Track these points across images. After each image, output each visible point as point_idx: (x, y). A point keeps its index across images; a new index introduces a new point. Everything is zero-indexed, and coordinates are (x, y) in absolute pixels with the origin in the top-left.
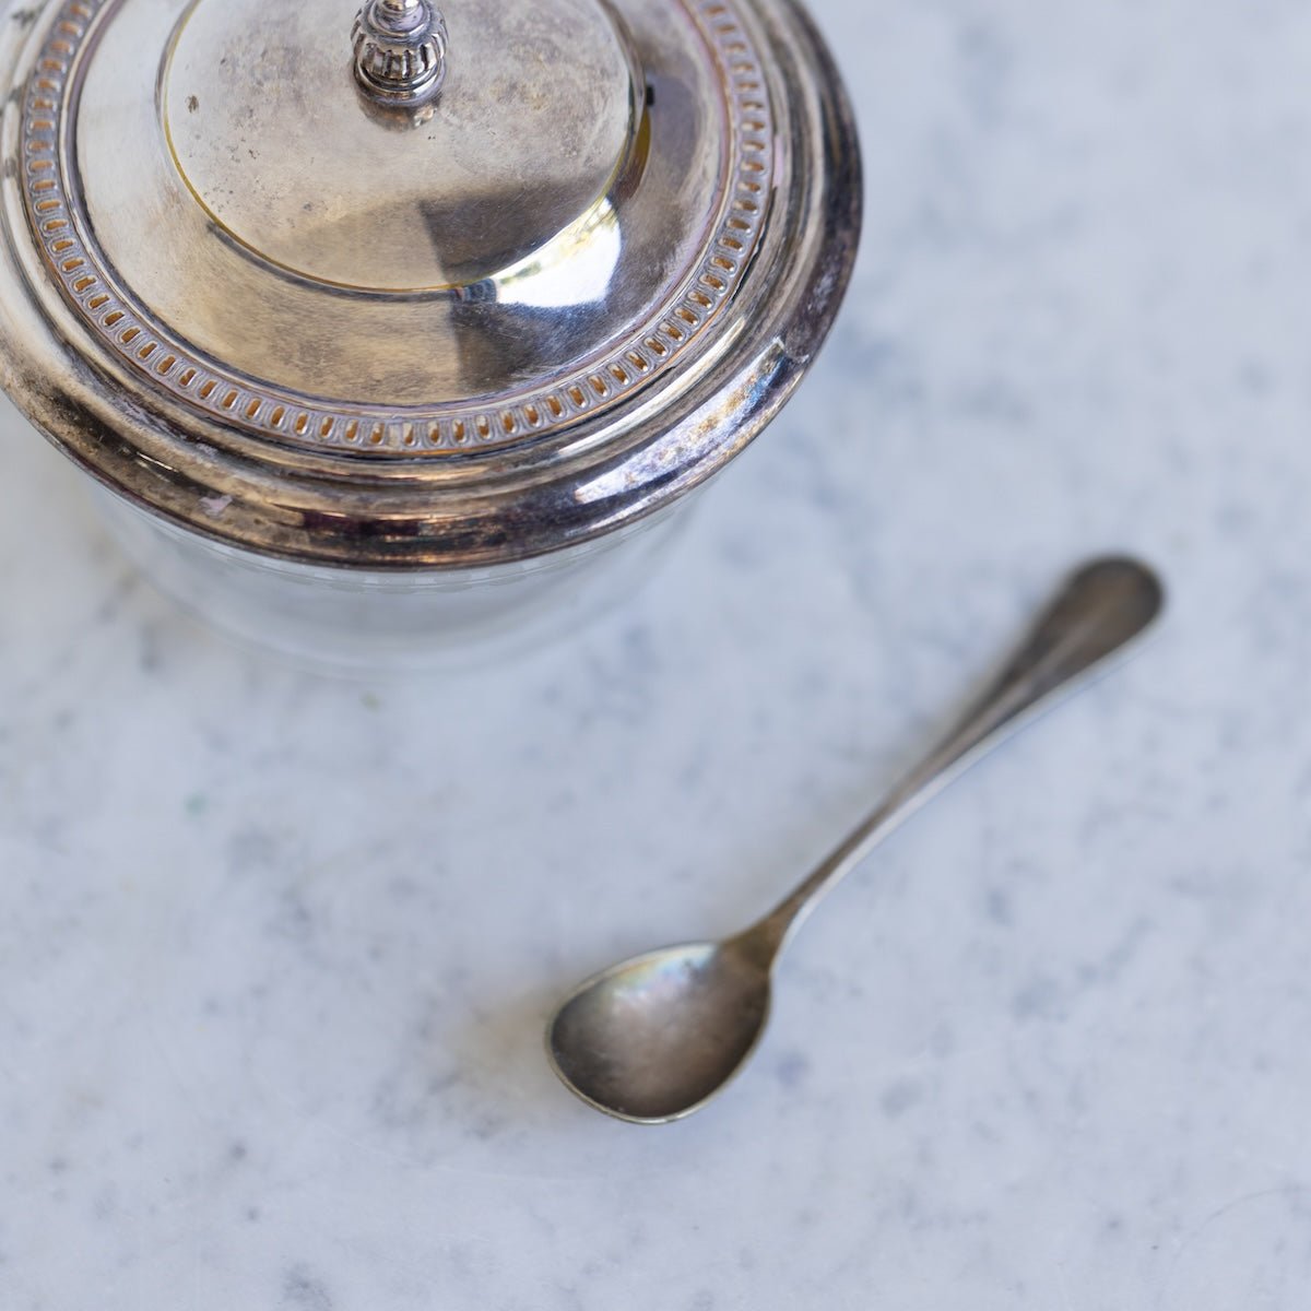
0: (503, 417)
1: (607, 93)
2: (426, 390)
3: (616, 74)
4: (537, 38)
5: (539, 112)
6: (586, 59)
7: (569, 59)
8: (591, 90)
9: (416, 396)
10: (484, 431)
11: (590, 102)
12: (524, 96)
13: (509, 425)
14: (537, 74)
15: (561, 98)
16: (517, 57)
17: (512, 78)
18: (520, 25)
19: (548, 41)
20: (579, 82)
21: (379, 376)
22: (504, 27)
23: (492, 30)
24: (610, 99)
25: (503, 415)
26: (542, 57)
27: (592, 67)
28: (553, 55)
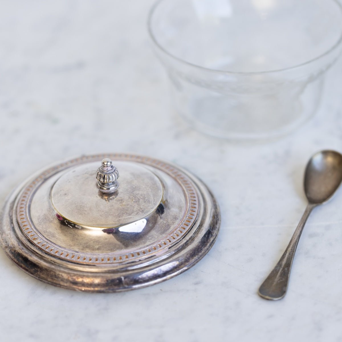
0: (57, 250)
1: (138, 214)
2: (52, 238)
3: (144, 213)
4: (137, 197)
5: (120, 206)
6: (142, 207)
7: (138, 205)
8: (135, 211)
9: (50, 238)
10: (52, 250)
11: (132, 213)
12: (121, 203)
13: (57, 252)
14: (129, 202)
15: (128, 208)
16: (129, 197)
17: (124, 199)
18: (138, 194)
19: (139, 199)
20: (135, 208)
21: (48, 231)
22: (134, 192)
23: (131, 191)
24: (137, 215)
25: (58, 250)
26: (134, 200)
27: (141, 209)
28: (137, 201)
